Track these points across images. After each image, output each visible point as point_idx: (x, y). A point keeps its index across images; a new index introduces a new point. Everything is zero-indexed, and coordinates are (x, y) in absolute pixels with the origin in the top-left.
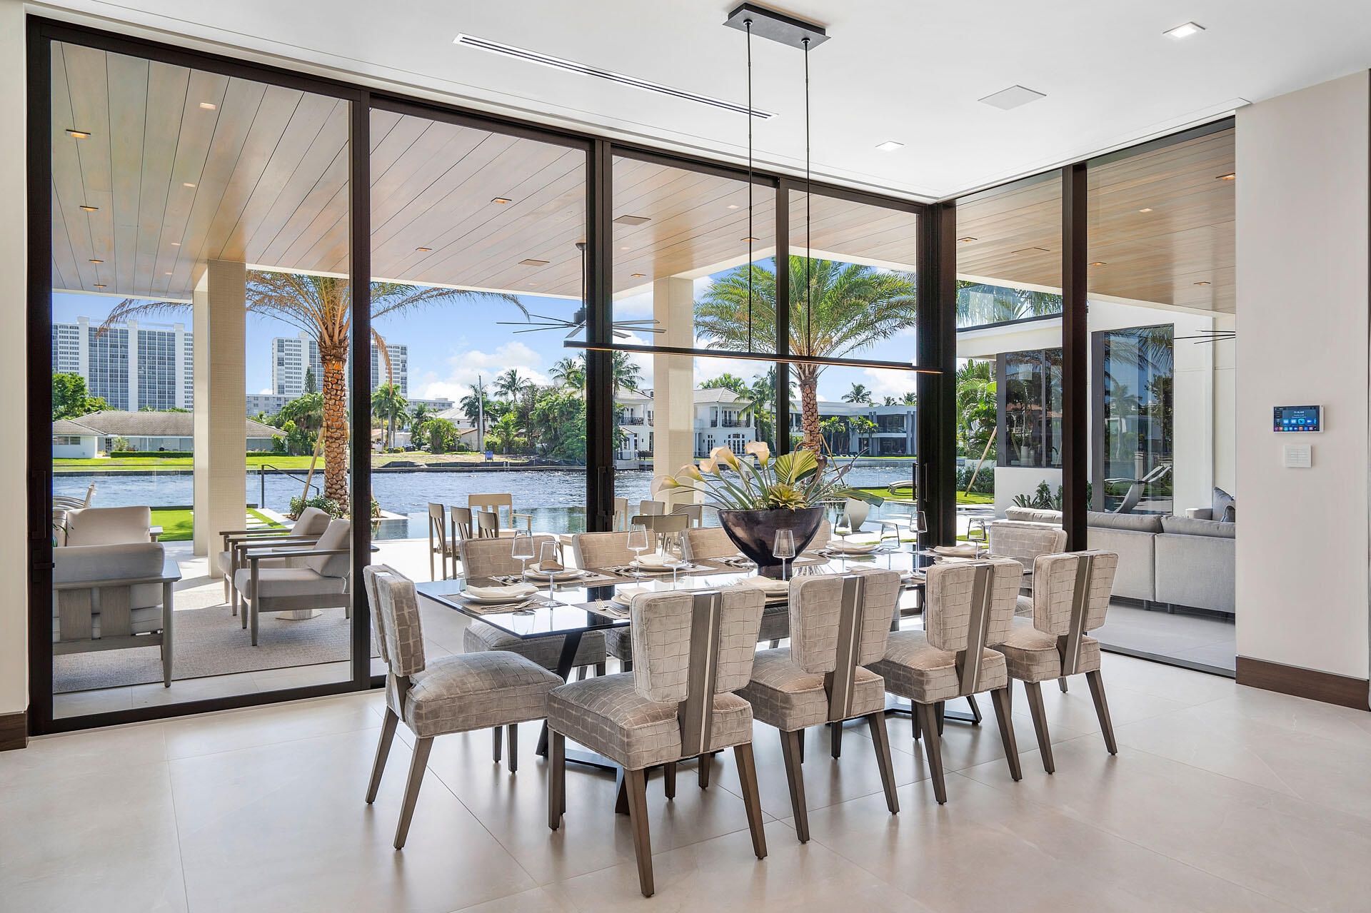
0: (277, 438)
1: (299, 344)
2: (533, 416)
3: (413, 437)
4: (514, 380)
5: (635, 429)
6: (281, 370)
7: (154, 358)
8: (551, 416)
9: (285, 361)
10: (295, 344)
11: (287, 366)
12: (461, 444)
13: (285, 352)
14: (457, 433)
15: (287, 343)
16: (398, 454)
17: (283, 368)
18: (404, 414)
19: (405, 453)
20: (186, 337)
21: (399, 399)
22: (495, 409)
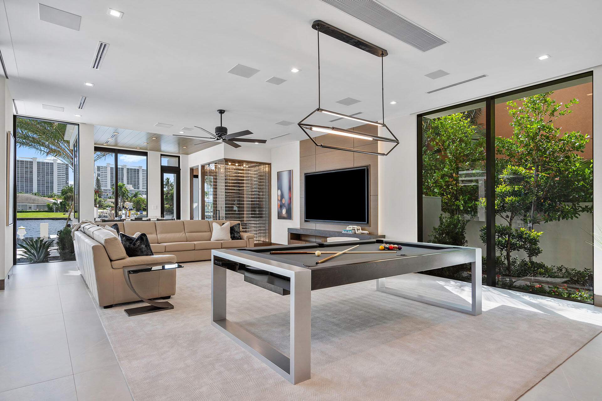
0: (49, 205)
7: (44, 173)
10: (106, 168)
11: (101, 177)
13: (101, 171)
20: (58, 165)
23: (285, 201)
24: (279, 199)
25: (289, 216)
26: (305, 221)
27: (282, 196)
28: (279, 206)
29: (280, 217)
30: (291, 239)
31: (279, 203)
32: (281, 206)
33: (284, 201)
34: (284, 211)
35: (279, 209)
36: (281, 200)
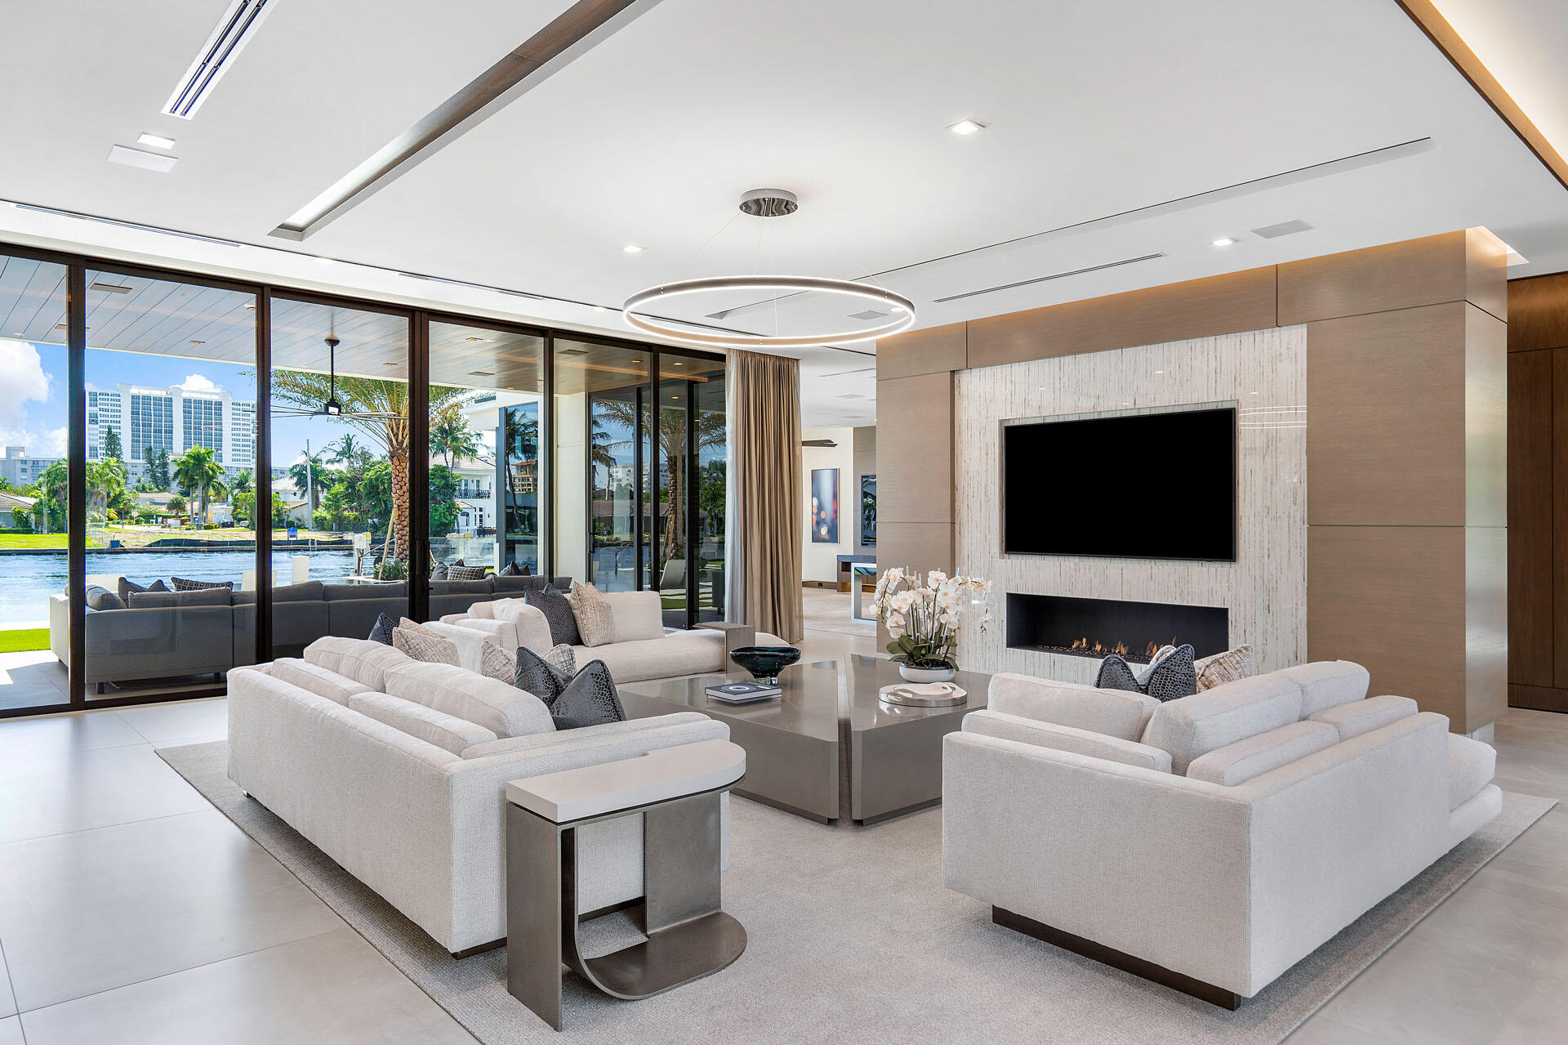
0: (19, 511)
1: (118, 398)
2: (360, 486)
3: (234, 511)
4: (349, 445)
5: (478, 503)
6: (93, 429)
8: (381, 487)
9: (99, 418)
10: (113, 397)
11: (102, 424)
12: (290, 519)
13: (99, 406)
14: (285, 507)
15: (101, 397)
16: (210, 531)
17: (97, 426)
18: (220, 484)
19: (221, 530)
21: (211, 465)
22: (332, 479)
23: (827, 514)
24: (815, 511)
25: (833, 537)
26: (863, 544)
27: (820, 508)
28: (814, 523)
29: (816, 538)
30: (843, 571)
31: (815, 517)
32: (818, 523)
33: (823, 515)
34: (824, 531)
35: (815, 527)
36: (818, 514)
